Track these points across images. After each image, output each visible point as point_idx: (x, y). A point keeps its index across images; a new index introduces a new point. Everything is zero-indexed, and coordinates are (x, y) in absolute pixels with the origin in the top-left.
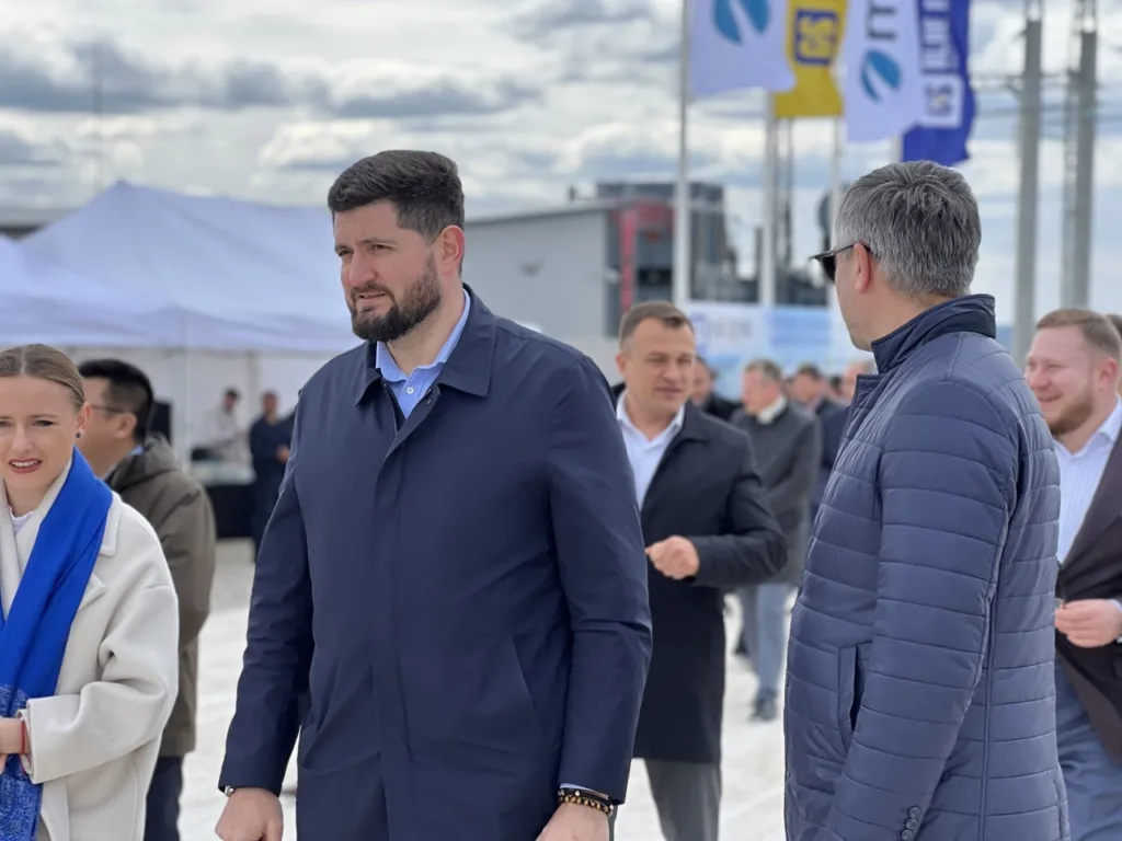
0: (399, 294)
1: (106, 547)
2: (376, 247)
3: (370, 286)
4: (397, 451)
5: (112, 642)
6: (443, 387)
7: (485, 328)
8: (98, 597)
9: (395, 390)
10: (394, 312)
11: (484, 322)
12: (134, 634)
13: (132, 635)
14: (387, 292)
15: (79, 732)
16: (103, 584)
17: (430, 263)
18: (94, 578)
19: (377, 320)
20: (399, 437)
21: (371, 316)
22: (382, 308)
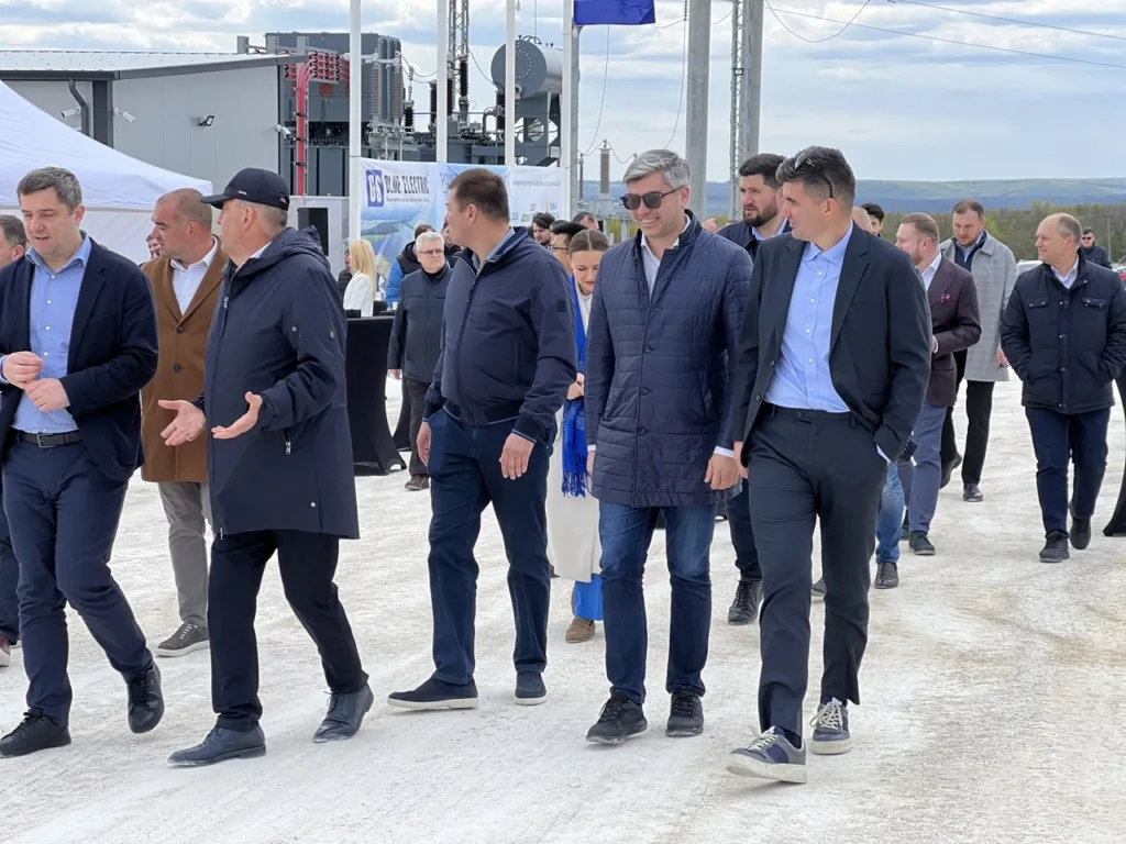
0: (761, 210)
2: (754, 191)
3: (750, 205)
10: (758, 217)
14: (756, 209)
17: (774, 199)
19: (752, 220)
21: (750, 218)
22: (754, 215)
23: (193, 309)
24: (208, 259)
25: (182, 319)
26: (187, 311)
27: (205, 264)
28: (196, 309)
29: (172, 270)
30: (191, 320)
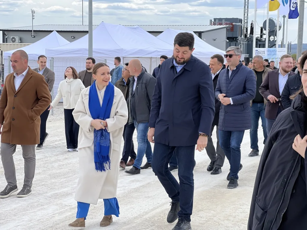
1: (115, 94)
4: (175, 78)
5: (117, 110)
6: (184, 69)
7: (193, 59)
8: (115, 103)
9: (176, 67)
11: (193, 58)
12: (121, 108)
13: (121, 109)
15: (115, 123)
16: (115, 101)
18: (114, 100)
20: (176, 75)
23: (19, 90)
24: (24, 73)
25: (16, 92)
26: (17, 90)
27: (23, 75)
28: (20, 90)
29: (14, 77)
30: (19, 92)
